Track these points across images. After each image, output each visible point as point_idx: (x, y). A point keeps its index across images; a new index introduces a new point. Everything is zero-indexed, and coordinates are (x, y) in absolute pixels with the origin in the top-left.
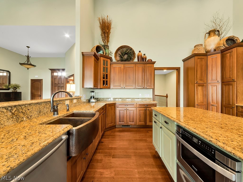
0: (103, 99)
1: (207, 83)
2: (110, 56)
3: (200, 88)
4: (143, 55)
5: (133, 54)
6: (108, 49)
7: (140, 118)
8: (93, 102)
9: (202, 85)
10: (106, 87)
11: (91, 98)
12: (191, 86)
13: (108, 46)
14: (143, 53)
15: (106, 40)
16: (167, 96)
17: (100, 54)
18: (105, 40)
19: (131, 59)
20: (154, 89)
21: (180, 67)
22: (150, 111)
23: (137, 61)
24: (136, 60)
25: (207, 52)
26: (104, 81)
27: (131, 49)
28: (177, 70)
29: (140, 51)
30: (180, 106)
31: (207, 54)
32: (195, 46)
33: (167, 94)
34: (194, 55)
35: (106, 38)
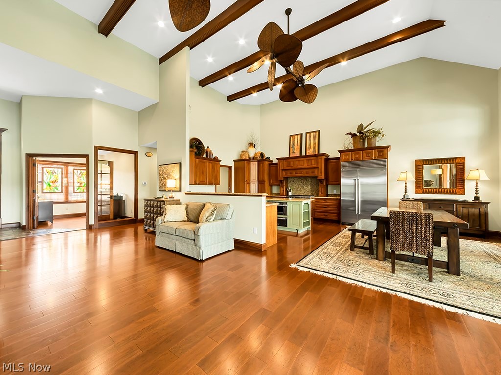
4: (210, 151)
5: (203, 149)
23: (206, 157)
24: (204, 156)
25: (250, 158)
27: (201, 143)
28: (229, 168)
29: (208, 147)
31: (249, 160)
32: (242, 152)
34: (244, 160)
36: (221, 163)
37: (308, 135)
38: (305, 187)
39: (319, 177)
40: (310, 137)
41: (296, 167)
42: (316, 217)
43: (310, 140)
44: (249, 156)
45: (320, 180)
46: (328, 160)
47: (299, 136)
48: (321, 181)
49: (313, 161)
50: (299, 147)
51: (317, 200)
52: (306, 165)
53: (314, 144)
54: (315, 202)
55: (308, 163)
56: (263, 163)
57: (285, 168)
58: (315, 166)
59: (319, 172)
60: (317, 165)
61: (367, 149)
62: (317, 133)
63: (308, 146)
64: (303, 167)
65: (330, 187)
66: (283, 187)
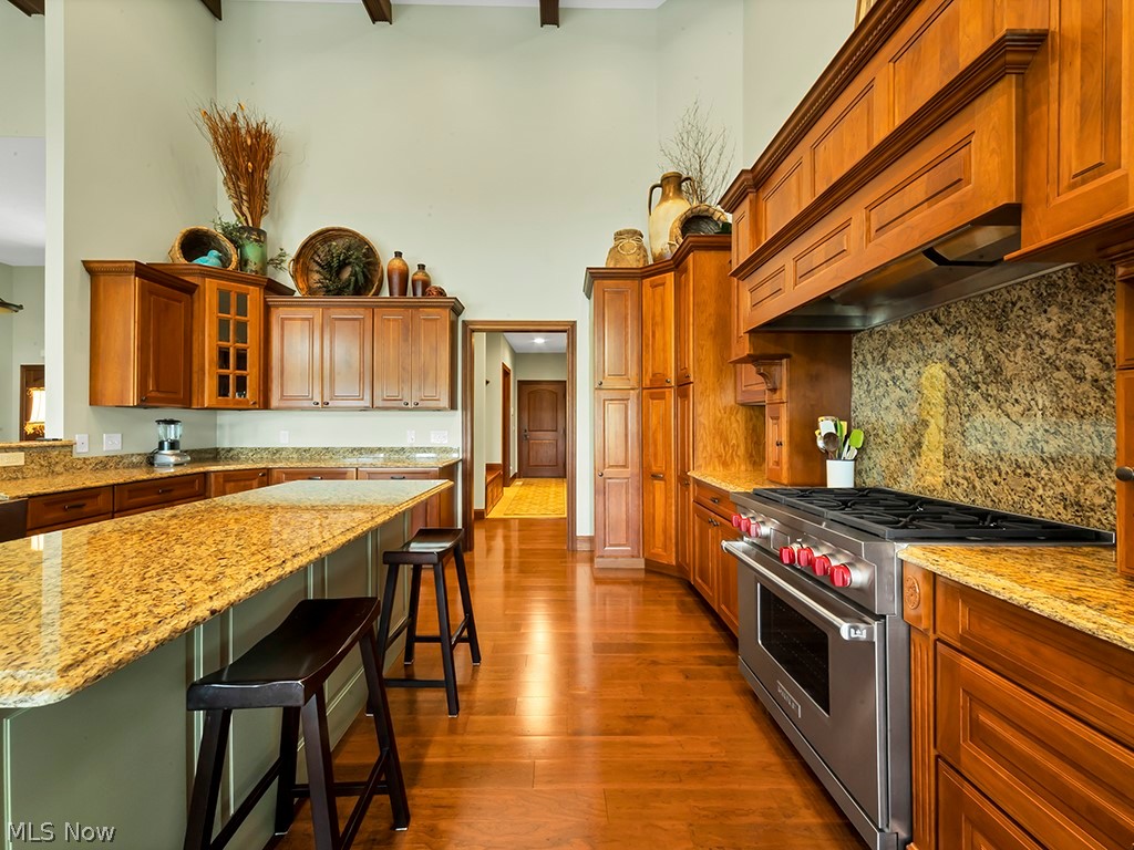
0: (250, 454)
1: (638, 387)
3: (612, 407)
8: (167, 465)
9: (619, 397)
10: (239, 402)
11: (161, 446)
14: (412, 261)
15: (245, 204)
18: (240, 207)
21: (575, 322)
26: (223, 381)
28: (563, 332)
29: (398, 255)
31: (638, 271)
35: (244, 197)
38: (987, 413)
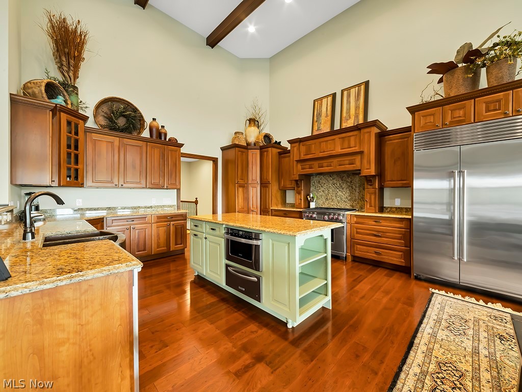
1: (247, 183)
2: (81, 111)
3: (241, 189)
4: (160, 128)
5: (140, 120)
6: (77, 94)
7: (158, 240)
9: (242, 186)
10: (76, 183)
12: (231, 186)
13: (77, 88)
14: (160, 123)
15: (71, 71)
16: (196, 202)
17: (61, 105)
18: (68, 73)
19: (135, 128)
20: (179, 190)
21: (218, 158)
22: (175, 226)
23: (149, 137)
24: (146, 134)
25: (248, 144)
27: (135, 110)
28: (213, 161)
29: (154, 119)
30: (217, 213)
31: (248, 147)
32: (236, 133)
33: (196, 199)
34: (234, 146)
36: (183, 150)
37: (345, 93)
38: (340, 193)
39: (365, 172)
40: (349, 96)
41: (321, 155)
42: (357, 254)
43: (349, 102)
44: (246, 141)
45: (366, 176)
46: (383, 135)
47: (330, 99)
48: (369, 179)
49: (352, 139)
50: (329, 118)
51: (361, 220)
52: (339, 150)
53: (357, 108)
54: (356, 223)
55: (342, 144)
56: (267, 151)
57: (303, 157)
58: (357, 149)
59: (365, 161)
60: (360, 147)
61: (485, 92)
62: (363, 87)
63: (344, 114)
64: (334, 153)
65: (387, 193)
66: (299, 193)
